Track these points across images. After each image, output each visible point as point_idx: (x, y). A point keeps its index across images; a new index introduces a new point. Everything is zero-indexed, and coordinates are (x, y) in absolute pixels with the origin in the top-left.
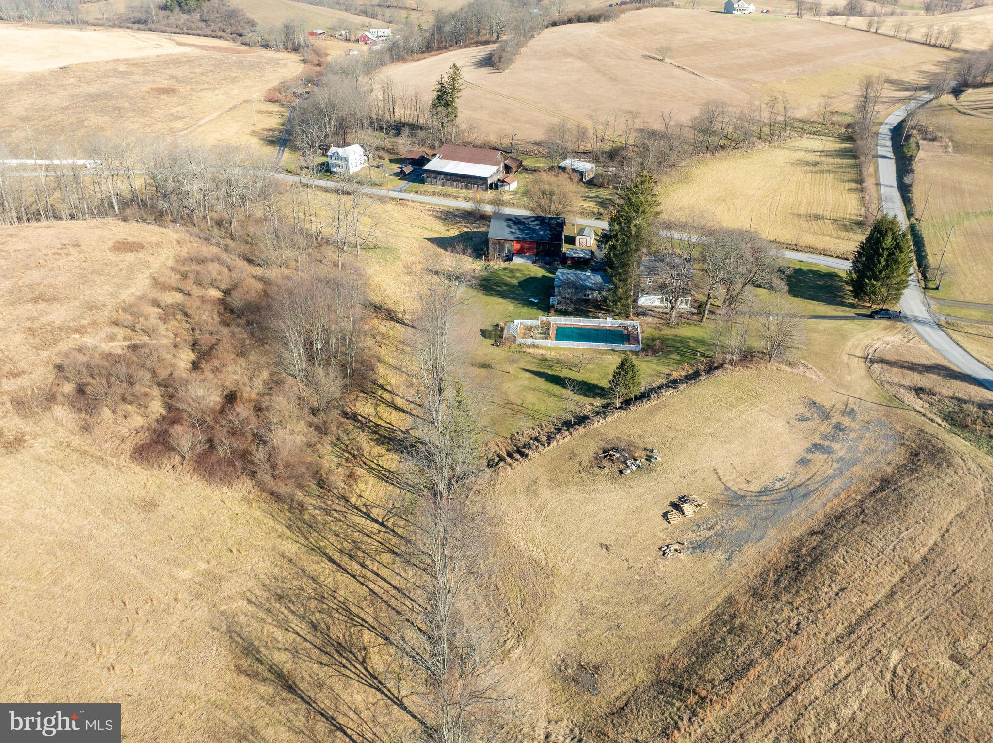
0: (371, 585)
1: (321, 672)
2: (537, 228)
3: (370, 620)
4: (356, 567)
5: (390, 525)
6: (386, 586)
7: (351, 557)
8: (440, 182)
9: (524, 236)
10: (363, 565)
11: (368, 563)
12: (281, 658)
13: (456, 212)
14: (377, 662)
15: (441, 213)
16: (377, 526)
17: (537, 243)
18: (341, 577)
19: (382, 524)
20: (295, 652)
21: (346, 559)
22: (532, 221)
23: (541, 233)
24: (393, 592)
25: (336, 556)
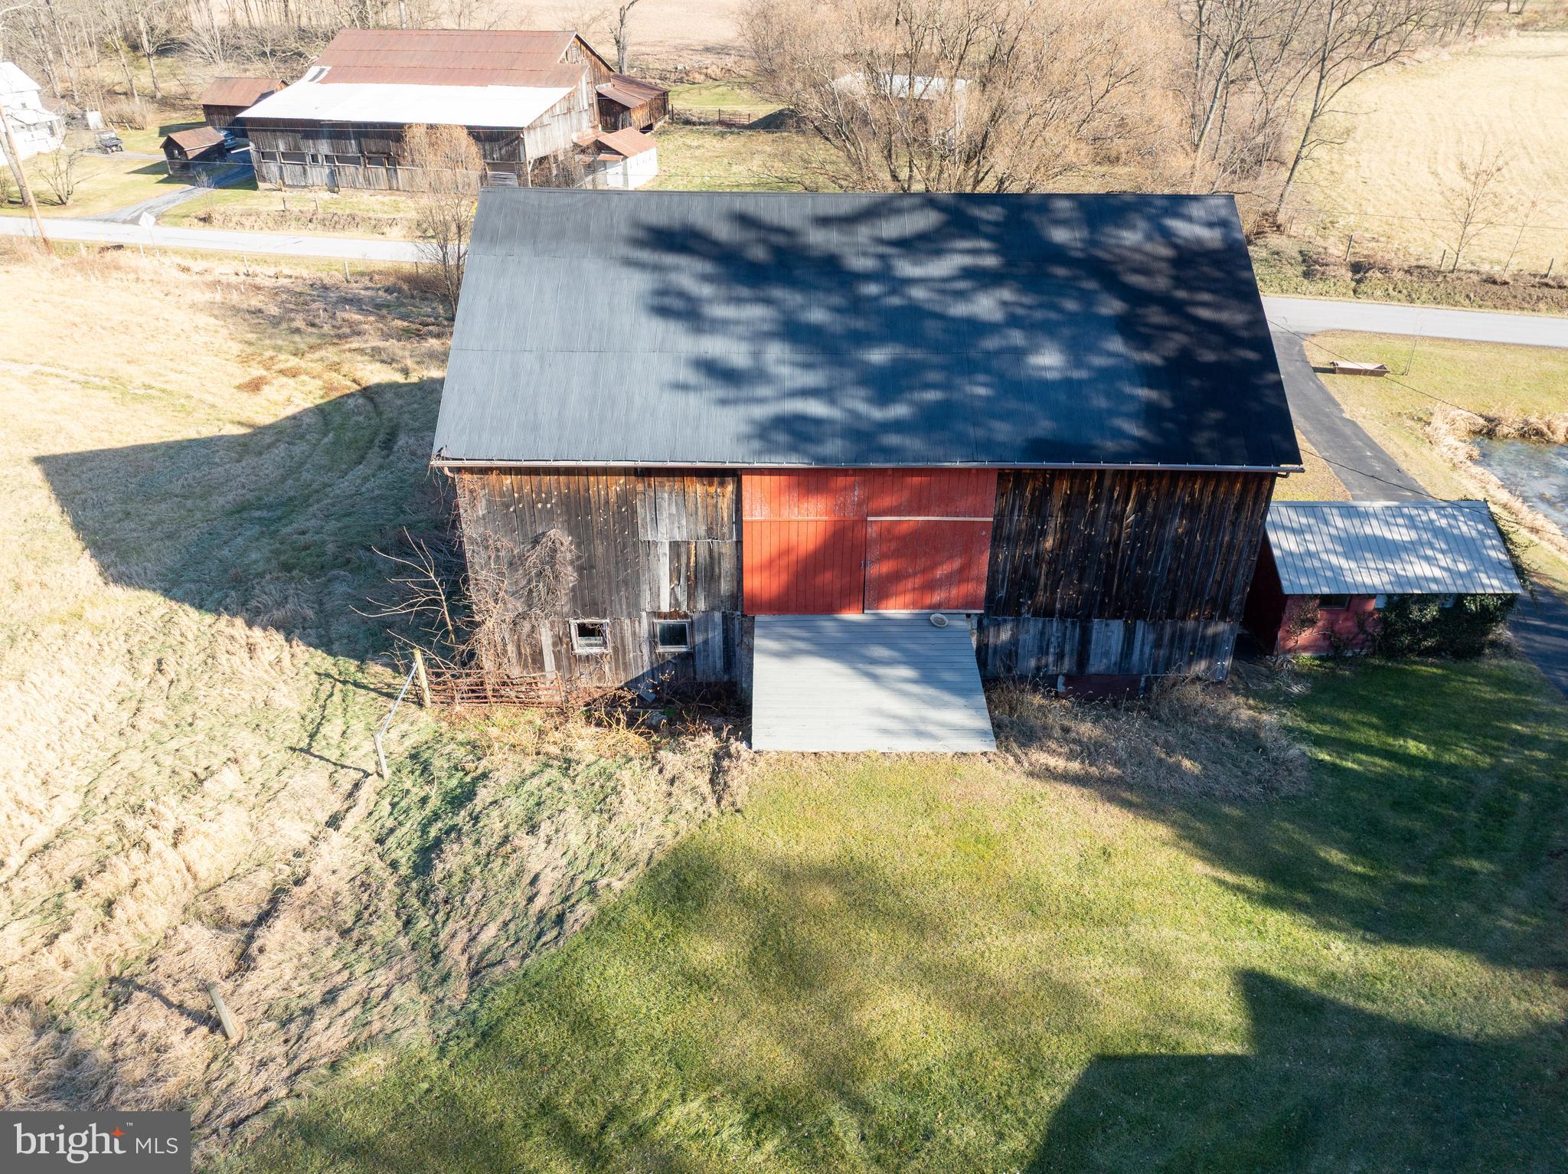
2: (986, 305)
8: (319, 174)
9: (860, 405)
13: (357, 289)
15: (275, 292)
17: (1011, 480)
22: (911, 245)
23: (1048, 360)
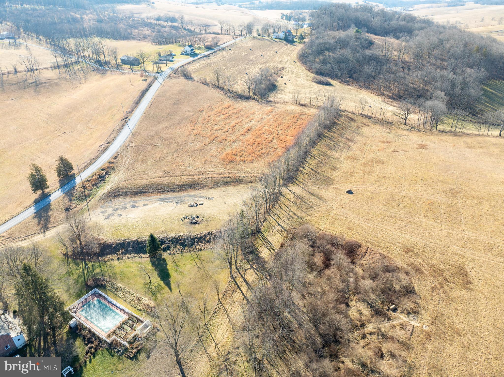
0: (288, 209)
1: (304, 195)
3: (291, 203)
4: (291, 214)
5: (277, 224)
6: (284, 209)
7: (291, 216)
10: (289, 214)
11: (287, 215)
12: (313, 197)
14: (292, 196)
16: (280, 224)
18: (295, 212)
19: (279, 224)
20: (310, 198)
21: (293, 216)
24: (283, 208)
25: (295, 216)
